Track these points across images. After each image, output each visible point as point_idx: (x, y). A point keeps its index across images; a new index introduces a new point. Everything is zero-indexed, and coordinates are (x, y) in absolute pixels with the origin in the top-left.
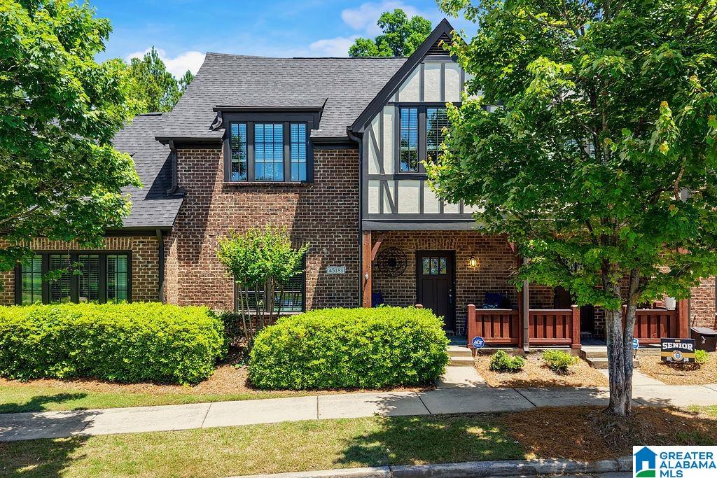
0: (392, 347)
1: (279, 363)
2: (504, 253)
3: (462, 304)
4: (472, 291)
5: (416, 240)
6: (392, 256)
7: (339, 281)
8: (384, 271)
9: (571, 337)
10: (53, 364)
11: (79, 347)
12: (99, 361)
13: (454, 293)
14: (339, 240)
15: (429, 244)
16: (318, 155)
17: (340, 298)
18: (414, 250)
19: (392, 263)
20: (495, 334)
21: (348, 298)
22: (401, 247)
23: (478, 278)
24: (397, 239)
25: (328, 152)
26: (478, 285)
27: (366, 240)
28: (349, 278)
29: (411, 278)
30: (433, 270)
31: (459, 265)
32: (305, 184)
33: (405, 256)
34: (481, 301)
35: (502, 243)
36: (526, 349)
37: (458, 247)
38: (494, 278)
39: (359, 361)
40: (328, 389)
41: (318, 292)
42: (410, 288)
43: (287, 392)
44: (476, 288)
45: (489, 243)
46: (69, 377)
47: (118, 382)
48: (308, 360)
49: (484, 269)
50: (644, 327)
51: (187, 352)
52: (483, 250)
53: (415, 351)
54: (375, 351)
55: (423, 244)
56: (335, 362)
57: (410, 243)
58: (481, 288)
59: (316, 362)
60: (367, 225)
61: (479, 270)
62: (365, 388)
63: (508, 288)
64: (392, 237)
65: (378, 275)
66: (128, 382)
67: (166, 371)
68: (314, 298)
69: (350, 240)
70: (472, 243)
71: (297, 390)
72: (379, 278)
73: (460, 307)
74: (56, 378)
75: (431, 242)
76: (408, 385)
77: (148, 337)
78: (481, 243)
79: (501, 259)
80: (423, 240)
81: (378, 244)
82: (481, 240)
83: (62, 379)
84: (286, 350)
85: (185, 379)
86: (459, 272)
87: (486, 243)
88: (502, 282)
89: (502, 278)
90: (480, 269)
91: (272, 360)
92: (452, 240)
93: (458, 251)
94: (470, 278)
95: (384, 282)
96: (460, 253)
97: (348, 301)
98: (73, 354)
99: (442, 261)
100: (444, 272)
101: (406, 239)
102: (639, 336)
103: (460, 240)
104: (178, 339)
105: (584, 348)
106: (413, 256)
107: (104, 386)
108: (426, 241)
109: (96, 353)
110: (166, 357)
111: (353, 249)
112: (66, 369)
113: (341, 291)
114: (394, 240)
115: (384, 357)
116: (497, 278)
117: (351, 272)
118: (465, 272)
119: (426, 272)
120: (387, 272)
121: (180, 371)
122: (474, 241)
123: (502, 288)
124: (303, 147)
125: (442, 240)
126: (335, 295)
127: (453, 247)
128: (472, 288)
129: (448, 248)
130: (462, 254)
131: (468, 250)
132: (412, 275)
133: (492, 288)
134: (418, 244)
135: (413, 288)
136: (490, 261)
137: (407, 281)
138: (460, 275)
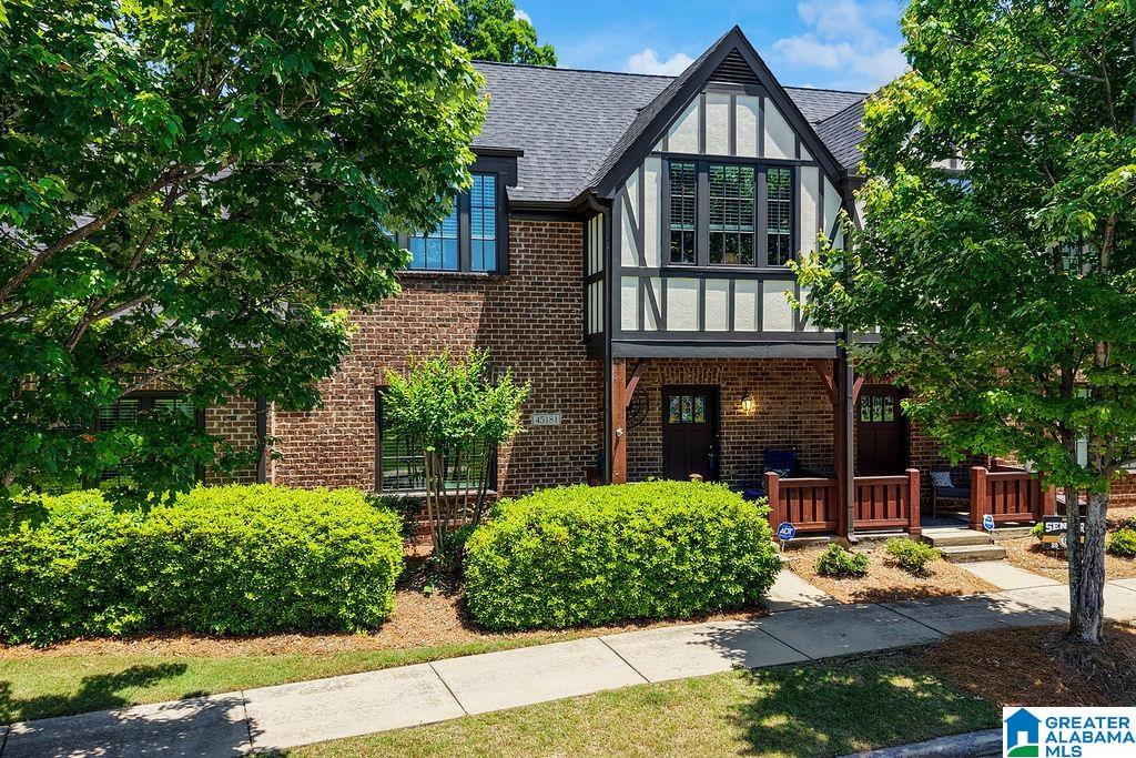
0: (706, 551)
1: (527, 586)
2: (789, 388)
3: (729, 468)
4: (744, 448)
5: (662, 369)
7: (551, 438)
9: (908, 516)
10: (100, 610)
11: (154, 575)
12: (192, 600)
13: (717, 450)
14: (551, 370)
15: (682, 375)
16: (518, 229)
17: (552, 464)
18: (659, 386)
20: (805, 517)
21: (565, 464)
23: (752, 428)
25: (533, 225)
26: (752, 438)
27: (618, 373)
28: (565, 432)
29: (656, 430)
30: (685, 417)
31: (726, 408)
32: (496, 278)
33: (645, 394)
34: (756, 462)
35: (787, 374)
36: (853, 538)
37: (724, 379)
38: (775, 428)
39: (656, 577)
40: (608, 624)
41: (518, 456)
42: (653, 444)
43: (540, 633)
44: (749, 443)
45: (768, 374)
46: (131, 634)
47: (229, 635)
48: (574, 578)
50: (1000, 498)
51: (360, 574)
52: (760, 384)
53: (738, 555)
54: (680, 558)
55: (673, 375)
56: (620, 578)
57: (653, 375)
58: (757, 443)
59: (590, 581)
60: (620, 349)
61: (755, 416)
62: (666, 619)
63: (794, 442)
66: (251, 635)
67: (321, 611)
68: (510, 466)
69: (569, 370)
70: (744, 374)
71: (558, 630)
73: (727, 473)
74: (106, 635)
75: (684, 372)
76: (729, 610)
77: (292, 553)
78: (756, 374)
79: (785, 398)
80: (672, 369)
81: (635, 380)
82: (757, 369)
83: (118, 638)
84: (536, 563)
85: (358, 623)
86: (725, 418)
87: (763, 374)
88: (787, 433)
89: (786, 428)
90: (758, 413)
91: (516, 581)
92: (716, 369)
93: (723, 385)
94: (741, 428)
96: (727, 389)
97: (565, 469)
98: (143, 589)
99: (698, 401)
100: (700, 419)
102: (994, 512)
103: (726, 369)
104: (345, 553)
105: (926, 532)
106: (658, 395)
107: (206, 644)
108: (676, 371)
109: (187, 586)
110: (325, 586)
111: (572, 385)
112: (127, 618)
113: (553, 453)
115: (693, 567)
116: (779, 428)
117: (569, 422)
118: (734, 418)
119: (673, 419)
121: (348, 608)
122: (747, 371)
123: (786, 442)
124: (491, 215)
125: (700, 369)
126: (545, 459)
127: (716, 380)
128: (745, 443)
129: (709, 381)
130: (730, 391)
131: (738, 384)
132: (656, 424)
133: (772, 442)
134: (666, 375)
135: (658, 444)
136: (770, 401)
137: (648, 435)
138: (727, 423)
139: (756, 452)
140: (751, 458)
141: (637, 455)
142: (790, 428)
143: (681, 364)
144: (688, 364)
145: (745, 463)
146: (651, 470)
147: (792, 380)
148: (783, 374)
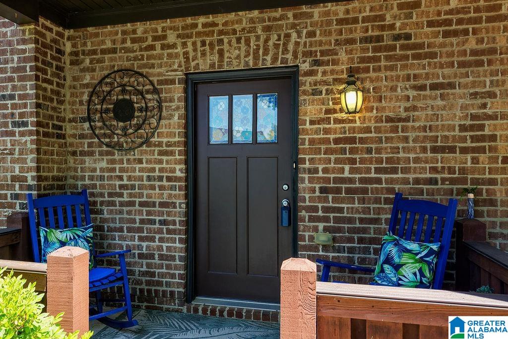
2: (462, 65)
3: (316, 229)
4: (349, 191)
5: (184, 45)
6: (124, 91)
8: (105, 135)
15: (221, 53)
18: (180, 75)
19: (124, 111)
22: (145, 66)
23: (369, 151)
24: (136, 46)
26: (368, 171)
29: (172, 153)
30: (239, 132)
31: (309, 110)
33: (156, 91)
34: (376, 221)
35: (455, 33)
37: (305, 54)
38: (424, 150)
42: (169, 179)
44: (362, 181)
45: (408, 37)
49: (389, 120)
52: (388, 58)
55: (204, 54)
57: (170, 56)
58: (379, 181)
61: (373, 125)
63: (475, 181)
64: (124, 41)
65: (90, 145)
70: (351, 41)
72: (91, 154)
73: (312, 238)
75: (226, 47)
78: (379, 39)
79: (451, 86)
80: (203, 44)
86: (308, 132)
87: (397, 38)
88: (456, 160)
89: (452, 150)
90: (378, 120)
92: (288, 36)
93: (305, 67)
94: (343, 151)
95: (104, 164)
96: (311, 73)
99: (264, 104)
101: (158, 44)
103: (311, 34)
106: (177, 92)
108: (211, 45)
114: (127, 50)
116: (434, 150)
118: (326, 131)
120: (110, 137)
122: (358, 35)
123: (453, 181)
125: (258, 38)
127: (289, 56)
128: (351, 180)
129: (275, 59)
130: (319, 77)
131: (335, 62)
132: (175, 144)
133: (417, 181)
134: (191, 54)
135: (177, 179)
136: (412, 93)
137: (161, 162)
138: (312, 142)
139: (377, 201)
140: (367, 211)
141: (141, 195)
142: (464, 151)
143: (221, 33)
144: (234, 32)
145: (350, 220)
146: (164, 222)
147: (472, 43)
148: (446, 34)
